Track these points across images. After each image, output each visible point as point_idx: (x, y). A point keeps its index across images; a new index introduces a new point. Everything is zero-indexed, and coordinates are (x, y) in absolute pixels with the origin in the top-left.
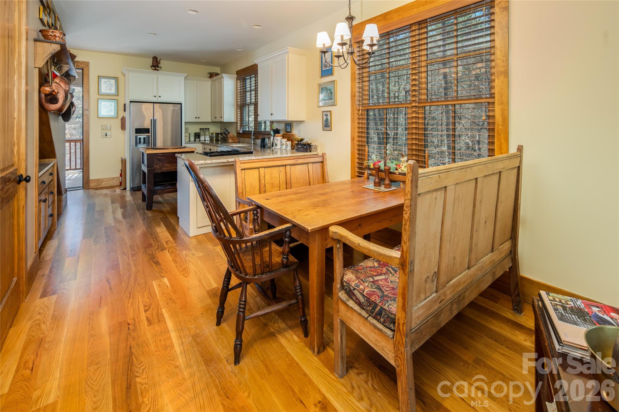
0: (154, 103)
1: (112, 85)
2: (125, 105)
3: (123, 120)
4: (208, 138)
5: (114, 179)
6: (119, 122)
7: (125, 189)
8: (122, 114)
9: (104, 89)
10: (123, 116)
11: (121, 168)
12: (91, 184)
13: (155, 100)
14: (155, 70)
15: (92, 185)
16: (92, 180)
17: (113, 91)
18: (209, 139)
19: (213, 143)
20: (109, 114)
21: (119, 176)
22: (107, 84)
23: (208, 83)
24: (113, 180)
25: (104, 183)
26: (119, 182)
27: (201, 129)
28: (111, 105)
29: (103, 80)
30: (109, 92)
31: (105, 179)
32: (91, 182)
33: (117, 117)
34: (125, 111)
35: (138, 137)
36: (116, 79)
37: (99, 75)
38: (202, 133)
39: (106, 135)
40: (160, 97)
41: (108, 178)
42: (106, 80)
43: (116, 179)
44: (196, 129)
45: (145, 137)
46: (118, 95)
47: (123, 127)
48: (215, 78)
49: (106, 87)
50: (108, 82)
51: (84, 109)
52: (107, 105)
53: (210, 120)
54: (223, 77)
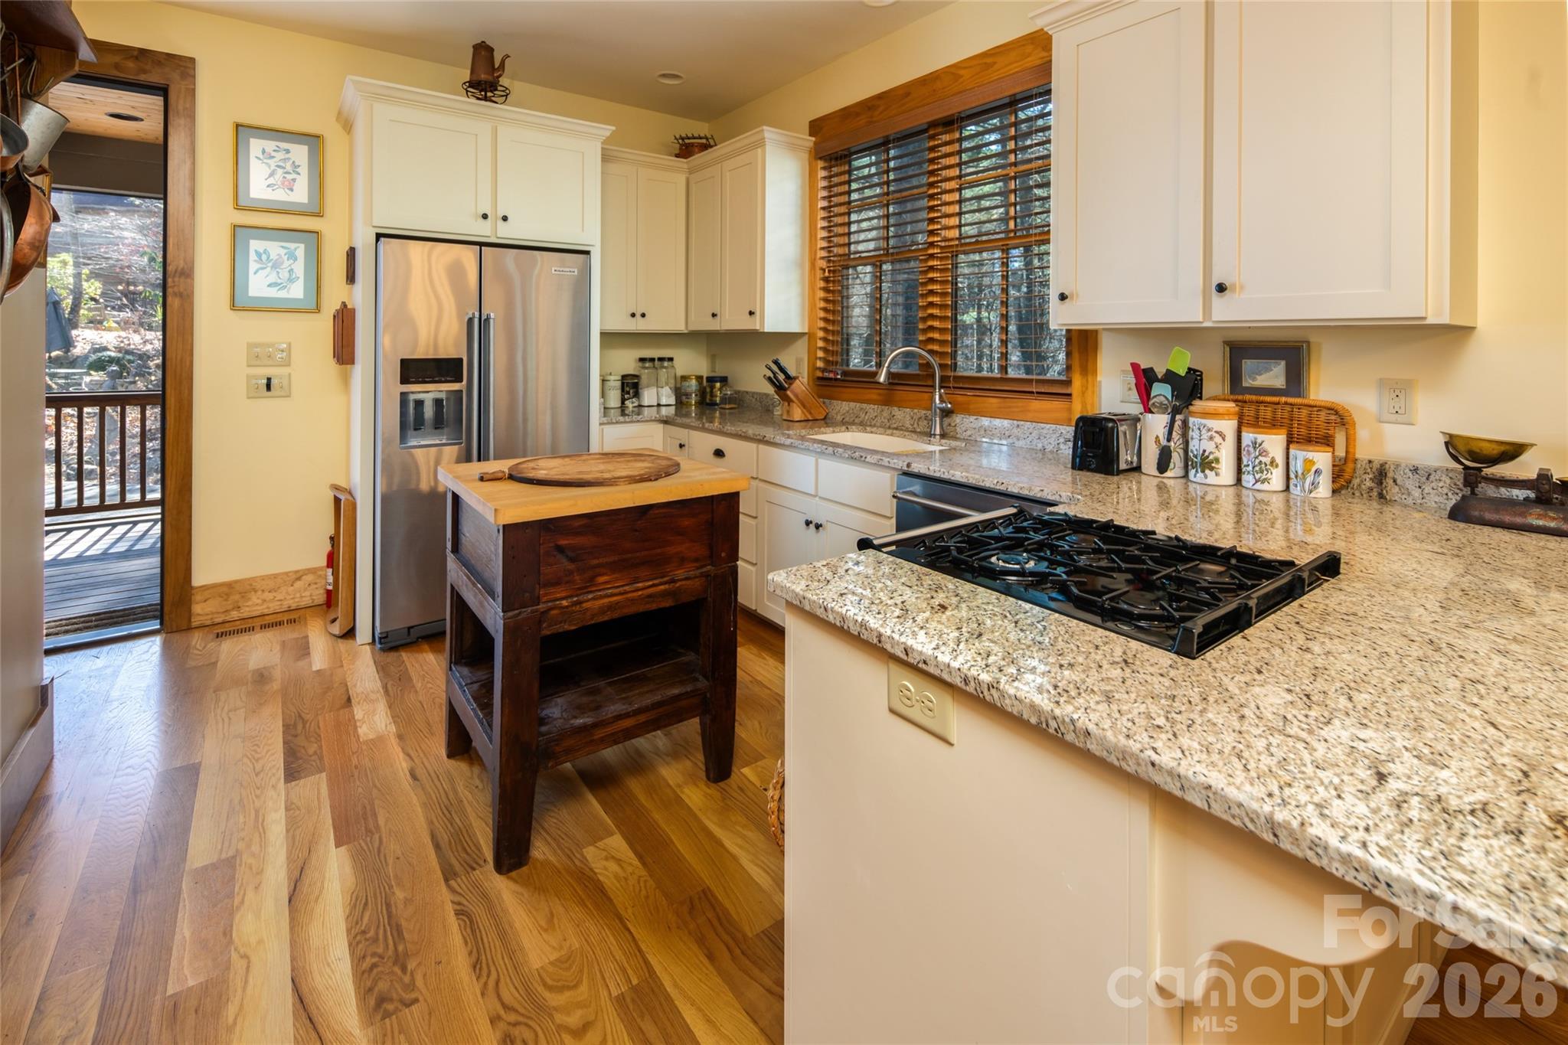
0: (481, 244)
1: (295, 166)
2: (351, 254)
3: (345, 319)
4: (668, 397)
5: (299, 579)
6: (323, 327)
7: (350, 634)
8: (336, 292)
9: (261, 184)
10: (344, 305)
11: (332, 532)
12: (197, 609)
13: (483, 231)
14: (486, 99)
15: (202, 610)
16: (204, 588)
17: (300, 195)
18: (672, 401)
19: (687, 415)
20: (282, 294)
21: (324, 563)
22: (271, 162)
23: (674, 176)
24: (298, 584)
25: (255, 599)
26: (322, 591)
27: (642, 360)
28: (292, 256)
29: (256, 146)
30: (280, 196)
31: (263, 578)
32: (197, 597)
33: (318, 309)
34: (351, 278)
35: (412, 397)
36: (313, 141)
37: (240, 121)
38: (645, 376)
39: (269, 387)
40: (505, 219)
41: (275, 576)
42: (270, 145)
43: (309, 578)
44: (626, 361)
45: (443, 396)
46: (319, 215)
47: (344, 352)
48: (699, 158)
49: (272, 175)
50: (280, 156)
51: (170, 268)
52: (273, 256)
53: (680, 327)
54: (761, 143)
